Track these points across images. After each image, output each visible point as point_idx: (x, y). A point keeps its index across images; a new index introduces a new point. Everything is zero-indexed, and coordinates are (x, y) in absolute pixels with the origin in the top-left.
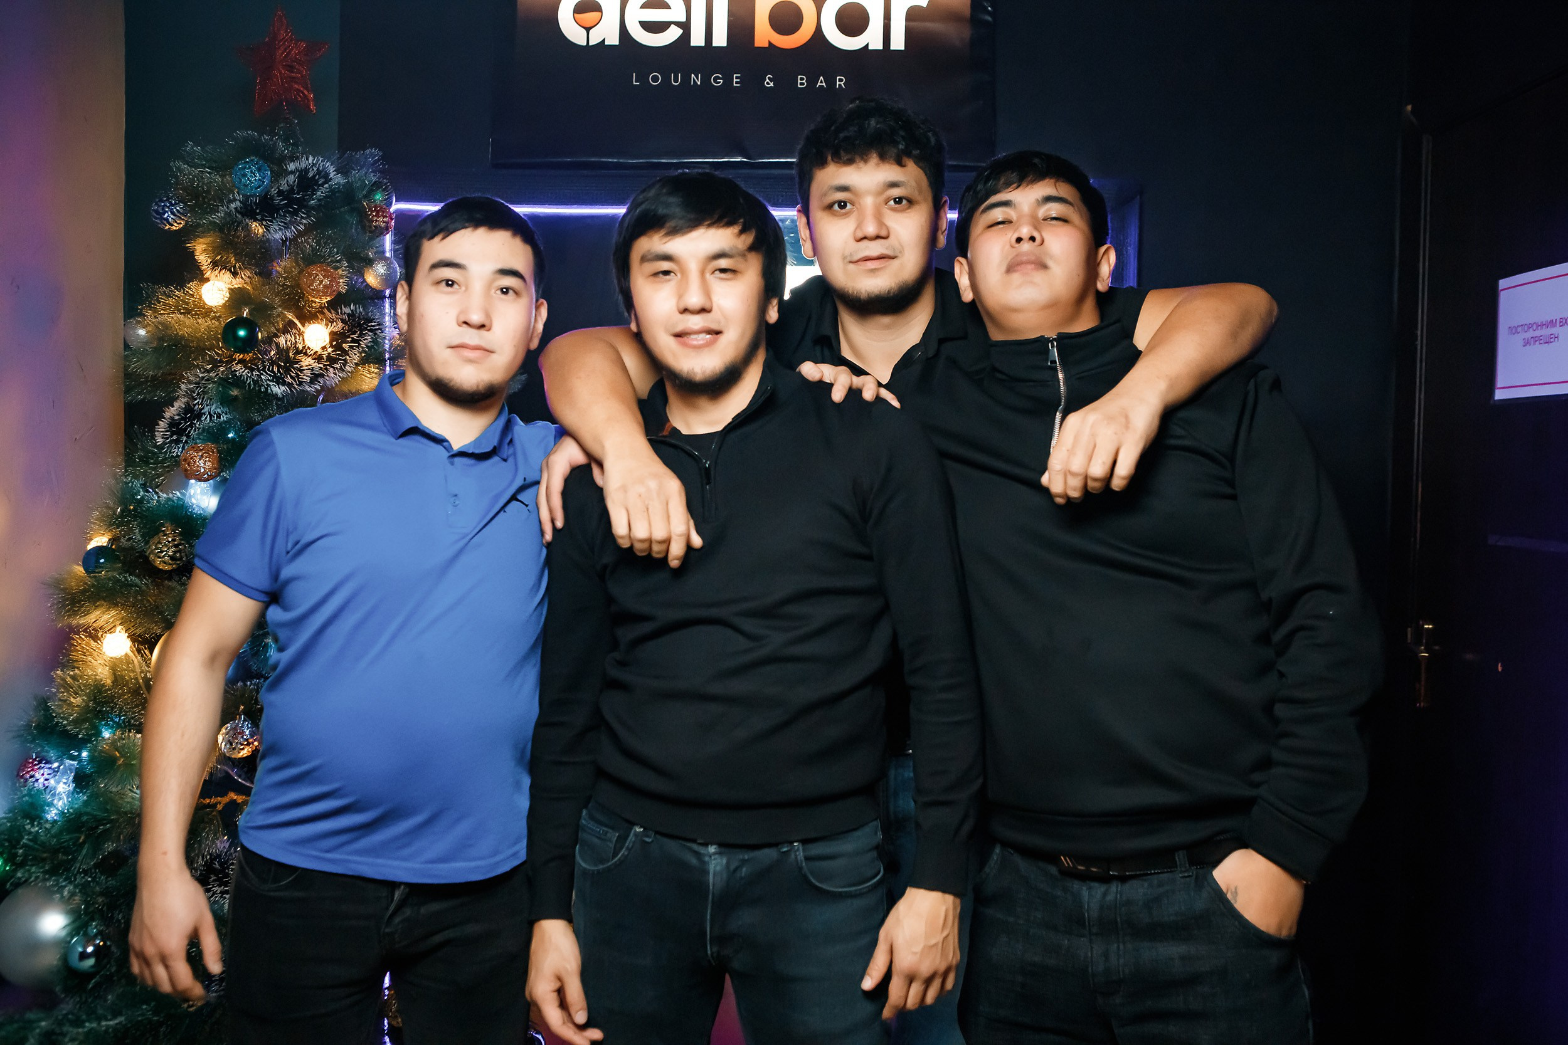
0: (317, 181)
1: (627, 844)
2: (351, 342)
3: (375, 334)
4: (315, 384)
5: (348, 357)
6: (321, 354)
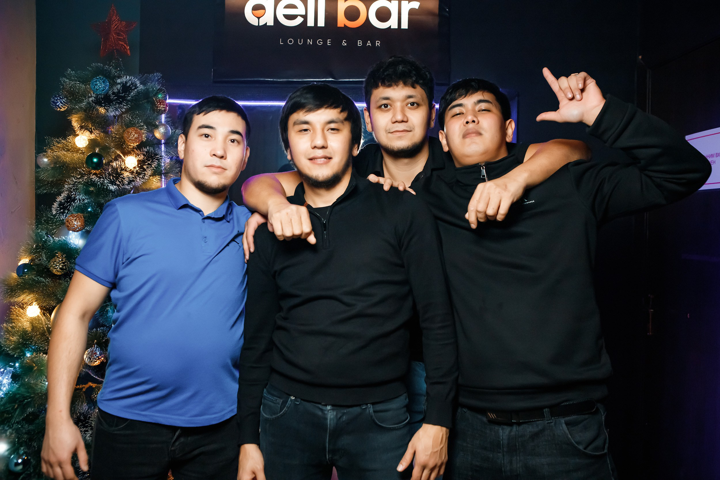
1: (287, 405)
2: (148, 165)
3: (159, 161)
4: (130, 185)
5: (146, 172)
6: (133, 171)
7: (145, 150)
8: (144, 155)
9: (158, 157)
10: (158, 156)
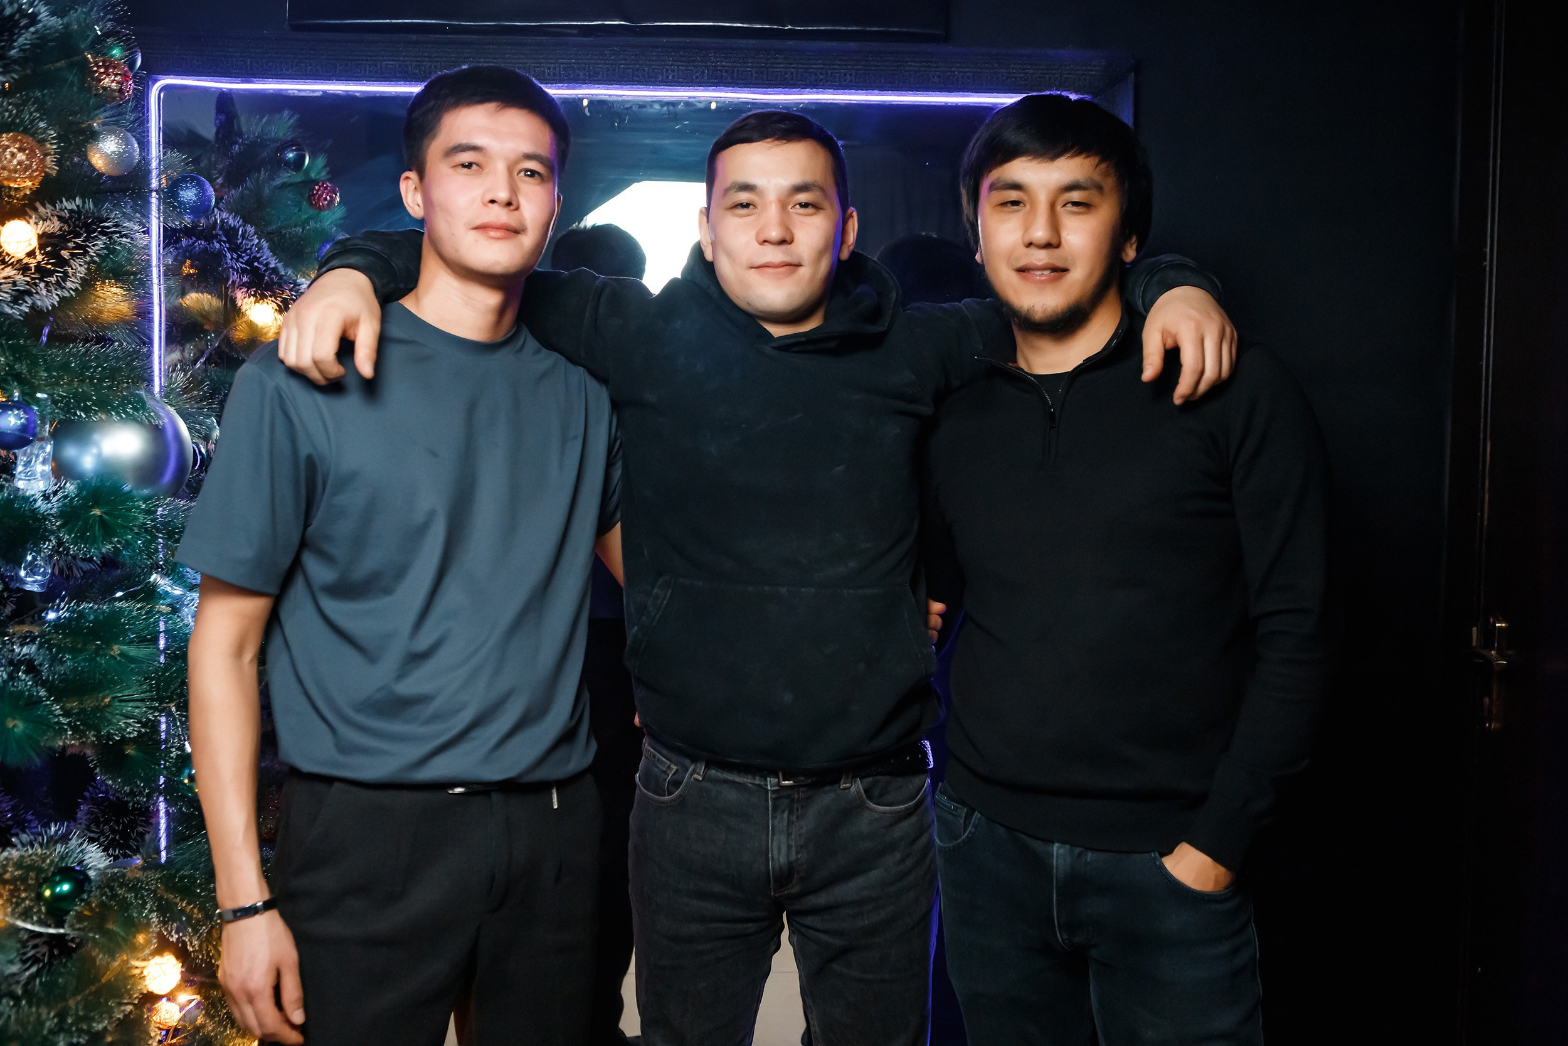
0: (17, 23)
1: (973, 821)
2: (74, 248)
3: (110, 238)
4: (20, 305)
5: (69, 270)
6: (27, 264)
7: (69, 205)
8: (60, 218)
9: (108, 227)
10: (106, 224)
